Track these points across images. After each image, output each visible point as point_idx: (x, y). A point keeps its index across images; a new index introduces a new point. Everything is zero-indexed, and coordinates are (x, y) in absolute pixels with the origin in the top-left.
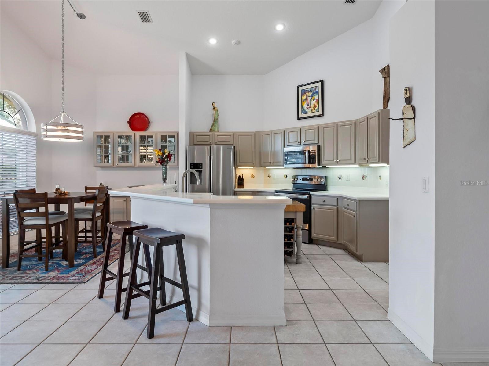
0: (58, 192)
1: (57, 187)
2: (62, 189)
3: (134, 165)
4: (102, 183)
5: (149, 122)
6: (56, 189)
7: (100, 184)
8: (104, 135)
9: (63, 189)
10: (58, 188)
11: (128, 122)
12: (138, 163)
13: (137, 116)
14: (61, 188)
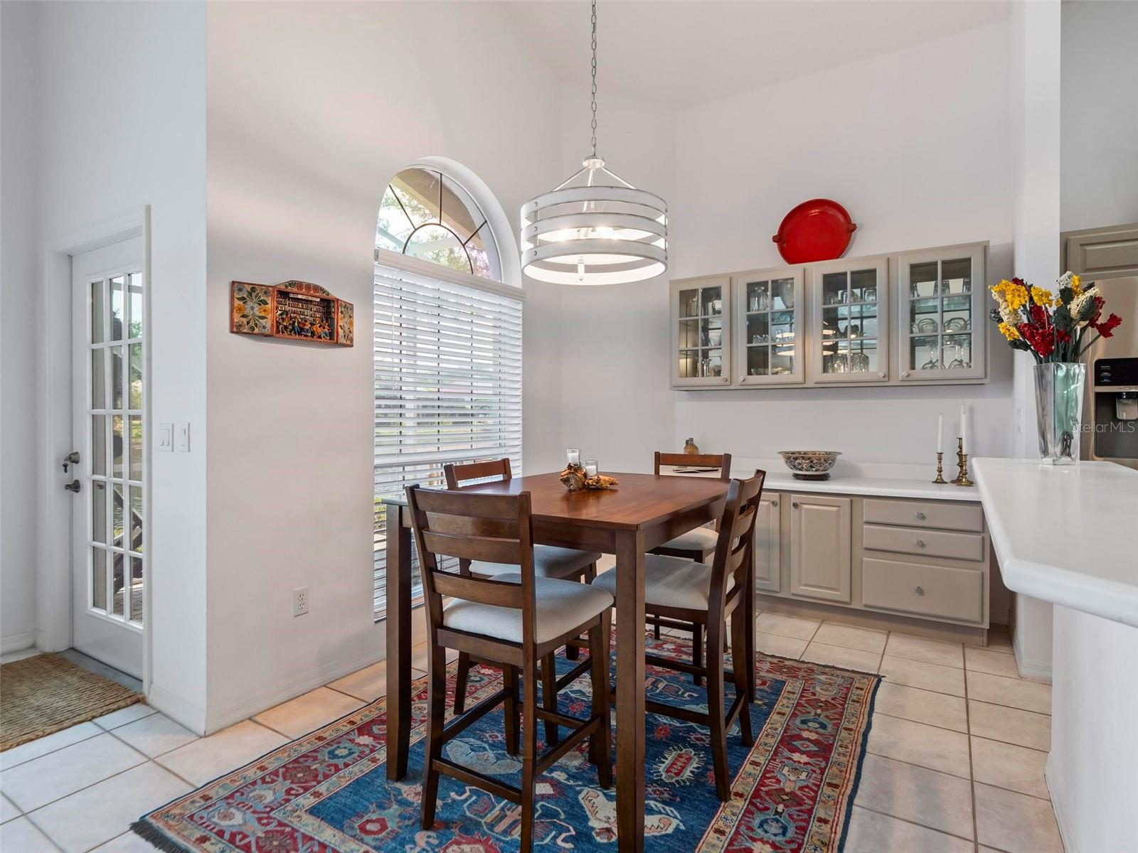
0: (577, 481)
1: (572, 457)
2: (587, 467)
3: (799, 378)
4: (692, 440)
5: (852, 228)
6: (570, 467)
7: (687, 442)
8: (700, 286)
9: (591, 469)
10: (577, 462)
11: (776, 239)
12: (816, 373)
13: (815, 212)
14: (587, 464)
